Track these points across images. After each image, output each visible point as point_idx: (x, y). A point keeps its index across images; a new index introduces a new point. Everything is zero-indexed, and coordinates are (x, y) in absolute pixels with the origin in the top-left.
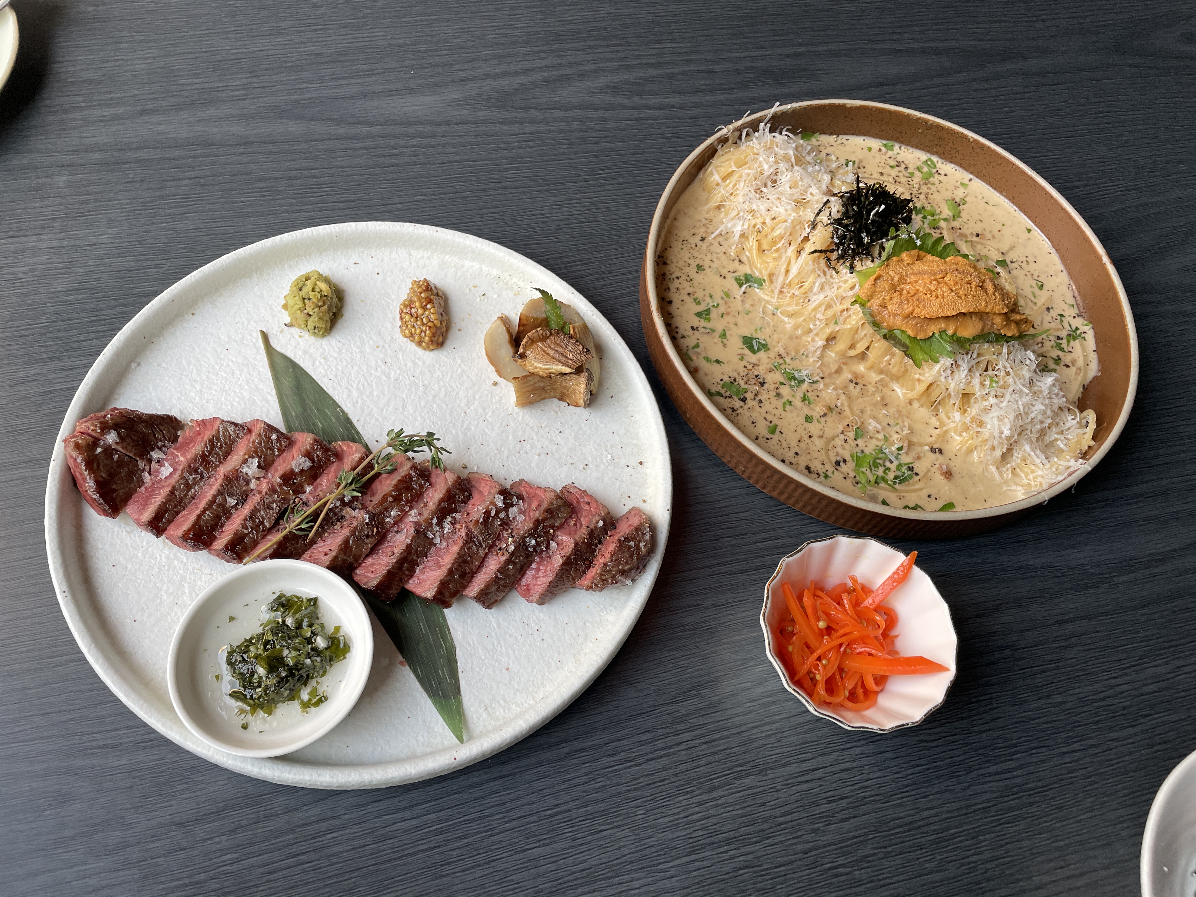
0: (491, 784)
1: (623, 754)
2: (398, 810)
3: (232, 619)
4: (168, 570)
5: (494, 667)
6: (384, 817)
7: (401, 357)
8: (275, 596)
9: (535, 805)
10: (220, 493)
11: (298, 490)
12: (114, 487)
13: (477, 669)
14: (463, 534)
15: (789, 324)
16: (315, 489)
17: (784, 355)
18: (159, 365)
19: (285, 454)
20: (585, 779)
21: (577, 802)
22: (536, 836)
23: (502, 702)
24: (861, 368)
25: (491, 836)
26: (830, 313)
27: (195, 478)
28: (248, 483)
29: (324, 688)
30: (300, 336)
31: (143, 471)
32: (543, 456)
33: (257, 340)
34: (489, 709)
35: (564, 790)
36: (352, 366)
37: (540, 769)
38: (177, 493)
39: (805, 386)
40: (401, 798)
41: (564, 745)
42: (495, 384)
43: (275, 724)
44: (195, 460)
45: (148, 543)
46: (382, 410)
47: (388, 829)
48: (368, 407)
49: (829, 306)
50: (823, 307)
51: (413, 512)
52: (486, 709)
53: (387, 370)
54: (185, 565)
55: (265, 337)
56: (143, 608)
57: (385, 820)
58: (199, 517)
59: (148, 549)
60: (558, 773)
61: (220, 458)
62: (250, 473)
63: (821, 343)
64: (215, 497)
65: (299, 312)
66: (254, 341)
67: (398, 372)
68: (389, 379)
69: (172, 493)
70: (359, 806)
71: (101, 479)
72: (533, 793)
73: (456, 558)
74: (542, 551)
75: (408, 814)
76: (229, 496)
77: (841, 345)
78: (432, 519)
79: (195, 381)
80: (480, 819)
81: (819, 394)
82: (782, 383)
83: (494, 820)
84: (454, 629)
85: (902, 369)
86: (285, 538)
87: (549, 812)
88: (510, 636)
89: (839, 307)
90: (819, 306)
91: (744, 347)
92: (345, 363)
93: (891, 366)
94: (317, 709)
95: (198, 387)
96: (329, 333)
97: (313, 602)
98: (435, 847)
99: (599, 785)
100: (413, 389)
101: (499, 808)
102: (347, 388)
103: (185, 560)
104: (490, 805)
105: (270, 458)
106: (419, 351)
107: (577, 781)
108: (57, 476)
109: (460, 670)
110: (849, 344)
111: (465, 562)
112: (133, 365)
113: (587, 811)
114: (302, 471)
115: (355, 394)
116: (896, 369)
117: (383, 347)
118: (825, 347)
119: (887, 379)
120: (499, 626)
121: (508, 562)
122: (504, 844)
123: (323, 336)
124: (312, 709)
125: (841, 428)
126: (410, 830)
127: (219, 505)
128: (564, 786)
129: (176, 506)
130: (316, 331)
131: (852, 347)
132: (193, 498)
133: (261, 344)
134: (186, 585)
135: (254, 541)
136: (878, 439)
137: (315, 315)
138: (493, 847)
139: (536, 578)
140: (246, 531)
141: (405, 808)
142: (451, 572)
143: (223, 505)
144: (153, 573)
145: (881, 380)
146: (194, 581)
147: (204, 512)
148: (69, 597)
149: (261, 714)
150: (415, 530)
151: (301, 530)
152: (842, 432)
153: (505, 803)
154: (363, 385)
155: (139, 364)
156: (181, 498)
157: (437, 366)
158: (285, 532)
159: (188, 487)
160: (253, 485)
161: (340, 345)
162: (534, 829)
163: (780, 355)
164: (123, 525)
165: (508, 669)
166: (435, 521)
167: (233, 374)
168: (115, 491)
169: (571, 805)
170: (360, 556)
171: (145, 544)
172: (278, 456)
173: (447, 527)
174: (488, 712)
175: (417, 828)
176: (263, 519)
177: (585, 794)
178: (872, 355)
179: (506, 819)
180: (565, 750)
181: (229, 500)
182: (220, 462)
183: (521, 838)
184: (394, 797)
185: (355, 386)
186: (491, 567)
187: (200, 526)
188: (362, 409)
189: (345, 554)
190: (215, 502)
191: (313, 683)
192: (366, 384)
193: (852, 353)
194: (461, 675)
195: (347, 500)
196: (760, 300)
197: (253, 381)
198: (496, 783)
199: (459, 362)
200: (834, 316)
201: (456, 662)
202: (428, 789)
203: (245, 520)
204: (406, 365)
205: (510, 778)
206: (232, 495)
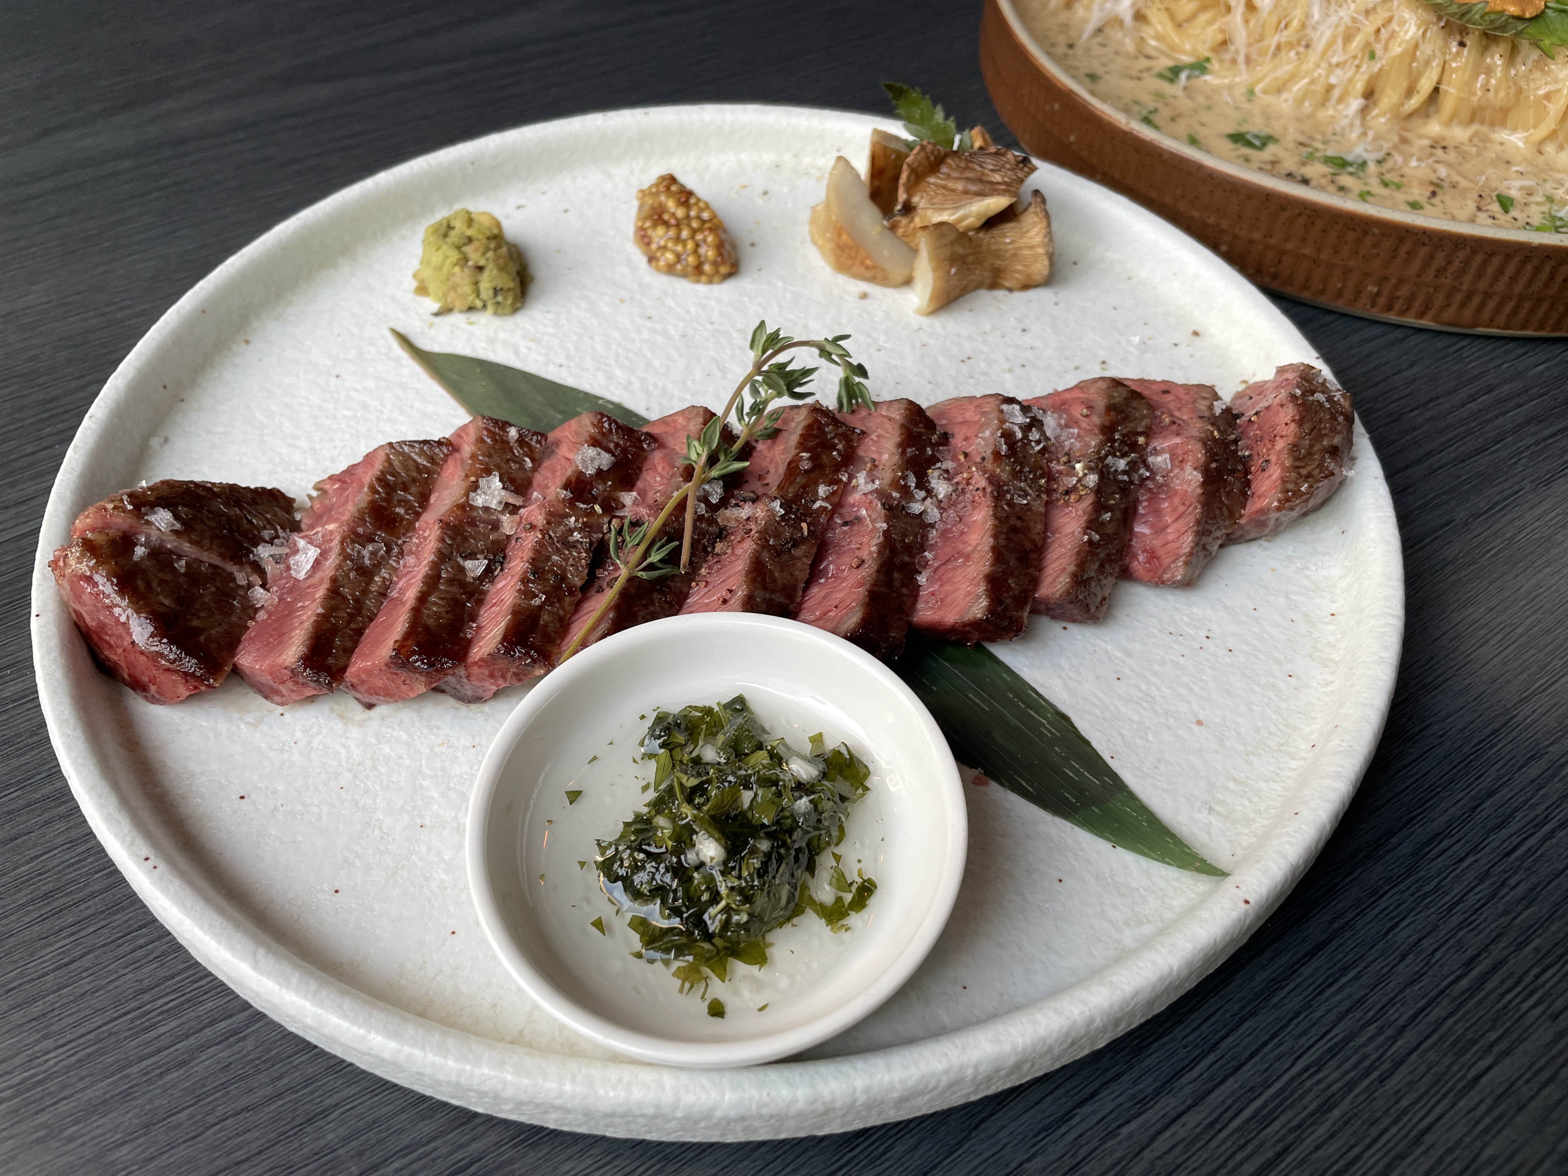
0: (1306, 971)
1: (1519, 816)
2: (1144, 1103)
3: (574, 796)
4: (374, 767)
5: (1169, 728)
6: (1125, 1131)
7: (672, 304)
8: (649, 722)
9: (1425, 980)
10: (443, 557)
11: (611, 507)
12: (195, 623)
13: (1138, 741)
14: (983, 483)
15: (1284, 103)
16: (642, 494)
17: (1307, 141)
18: (208, 432)
19: (546, 464)
20: (1484, 889)
21: (1505, 941)
22: (1474, 1042)
23: (1231, 785)
24: (1434, 128)
25: (1382, 1079)
26: (1356, 44)
27: (374, 554)
28: (496, 526)
29: (856, 867)
30: (471, 323)
31: (250, 586)
32: (1018, 371)
33: (390, 349)
34: (1217, 808)
35: (1460, 926)
36: (591, 338)
37: (1383, 903)
38: (345, 591)
39: (1372, 167)
40: (1134, 1074)
41: (1394, 840)
42: (864, 296)
43: (784, 983)
44: (360, 519)
45: (306, 731)
46: (684, 383)
47: (1147, 1155)
48: (655, 385)
49: (1348, 38)
50: (1340, 41)
51: (861, 479)
52: (1211, 810)
53: (659, 327)
54: (408, 745)
55: (405, 341)
56: (345, 860)
57: (1130, 1136)
58: (416, 611)
59: (309, 742)
60: (1424, 897)
61: (412, 507)
62: (493, 505)
63: (1356, 103)
64: (436, 567)
65: (457, 269)
66: (384, 351)
67: (681, 324)
68: (669, 337)
69: (334, 591)
70: (1049, 1128)
71: (162, 609)
72: (1403, 957)
73: (995, 527)
74: (1143, 480)
75: (1169, 1104)
76: (466, 558)
77: (1389, 98)
78: (904, 478)
79: (293, 437)
80: (1332, 1052)
81: (1402, 172)
82: (1334, 174)
83: (1364, 1045)
84: (1042, 685)
85: (1513, 91)
86: (624, 594)
87: (1464, 983)
88: (1162, 663)
89: (1369, 27)
90: (1332, 42)
91: (1239, 146)
92: (575, 338)
93: (1491, 94)
94: (864, 914)
95: (303, 444)
96: (523, 303)
97: (738, 705)
98: (1280, 1155)
99: (1520, 890)
100: (722, 340)
101: (1358, 1014)
102: (599, 369)
103: (404, 737)
104: (1333, 1015)
105: (520, 475)
106: (702, 289)
107: (1472, 899)
108: (54, 642)
109: (1106, 756)
110: (1405, 85)
111: (1014, 530)
112: (155, 442)
113: (1537, 950)
114: (600, 472)
115: (618, 372)
116: (1502, 94)
117: (632, 299)
118: (1364, 111)
119: (1484, 129)
120: (1128, 653)
121: (1099, 507)
122: (1422, 1087)
123: (515, 310)
124: (854, 919)
125: (1472, 205)
126: (1197, 1138)
127: (450, 581)
128: (1455, 920)
129: (352, 617)
130: (500, 299)
131: (1410, 92)
132: (384, 595)
133: (398, 351)
134: (426, 783)
135: (561, 619)
136: (1538, 204)
137: (491, 266)
138: (1404, 1103)
139: (1159, 530)
140: (536, 602)
141: (1158, 1092)
142: (998, 554)
143: (459, 578)
144: (342, 783)
145: (1476, 134)
146: (443, 769)
147: (422, 598)
148: (162, 867)
149: (740, 968)
150: (883, 505)
151: (651, 567)
152: (1479, 209)
153: (1361, 1001)
154: (627, 358)
155: (166, 440)
156: (357, 600)
157: (746, 299)
158: (618, 585)
159: (366, 573)
160: (508, 526)
161: (550, 316)
162: (1460, 1028)
163: (1302, 144)
164: (236, 716)
165: (1199, 723)
166: (912, 482)
167: (365, 407)
168: (200, 631)
169: (1496, 952)
170: (794, 588)
171: (299, 735)
172: (535, 469)
173: (942, 488)
174: (1220, 814)
175: (1214, 1125)
176: (564, 570)
177: (1505, 920)
178: (1451, 91)
179: (1389, 1032)
180: (1406, 849)
181: (468, 564)
182: (418, 515)
183: (1447, 1061)
184: (1118, 1076)
185: (613, 362)
186: (1069, 529)
187: (426, 628)
188: (648, 393)
189: (765, 588)
190: (439, 576)
191: (826, 861)
192: (631, 355)
193: (1415, 102)
194: (1112, 763)
195: (714, 500)
196: (1216, 90)
197: (412, 407)
198: (1314, 964)
199: (780, 284)
200: (1368, 44)
201: (1087, 743)
202: (1179, 1032)
203: (524, 581)
204: (688, 312)
205: (1334, 945)
206: (472, 556)
